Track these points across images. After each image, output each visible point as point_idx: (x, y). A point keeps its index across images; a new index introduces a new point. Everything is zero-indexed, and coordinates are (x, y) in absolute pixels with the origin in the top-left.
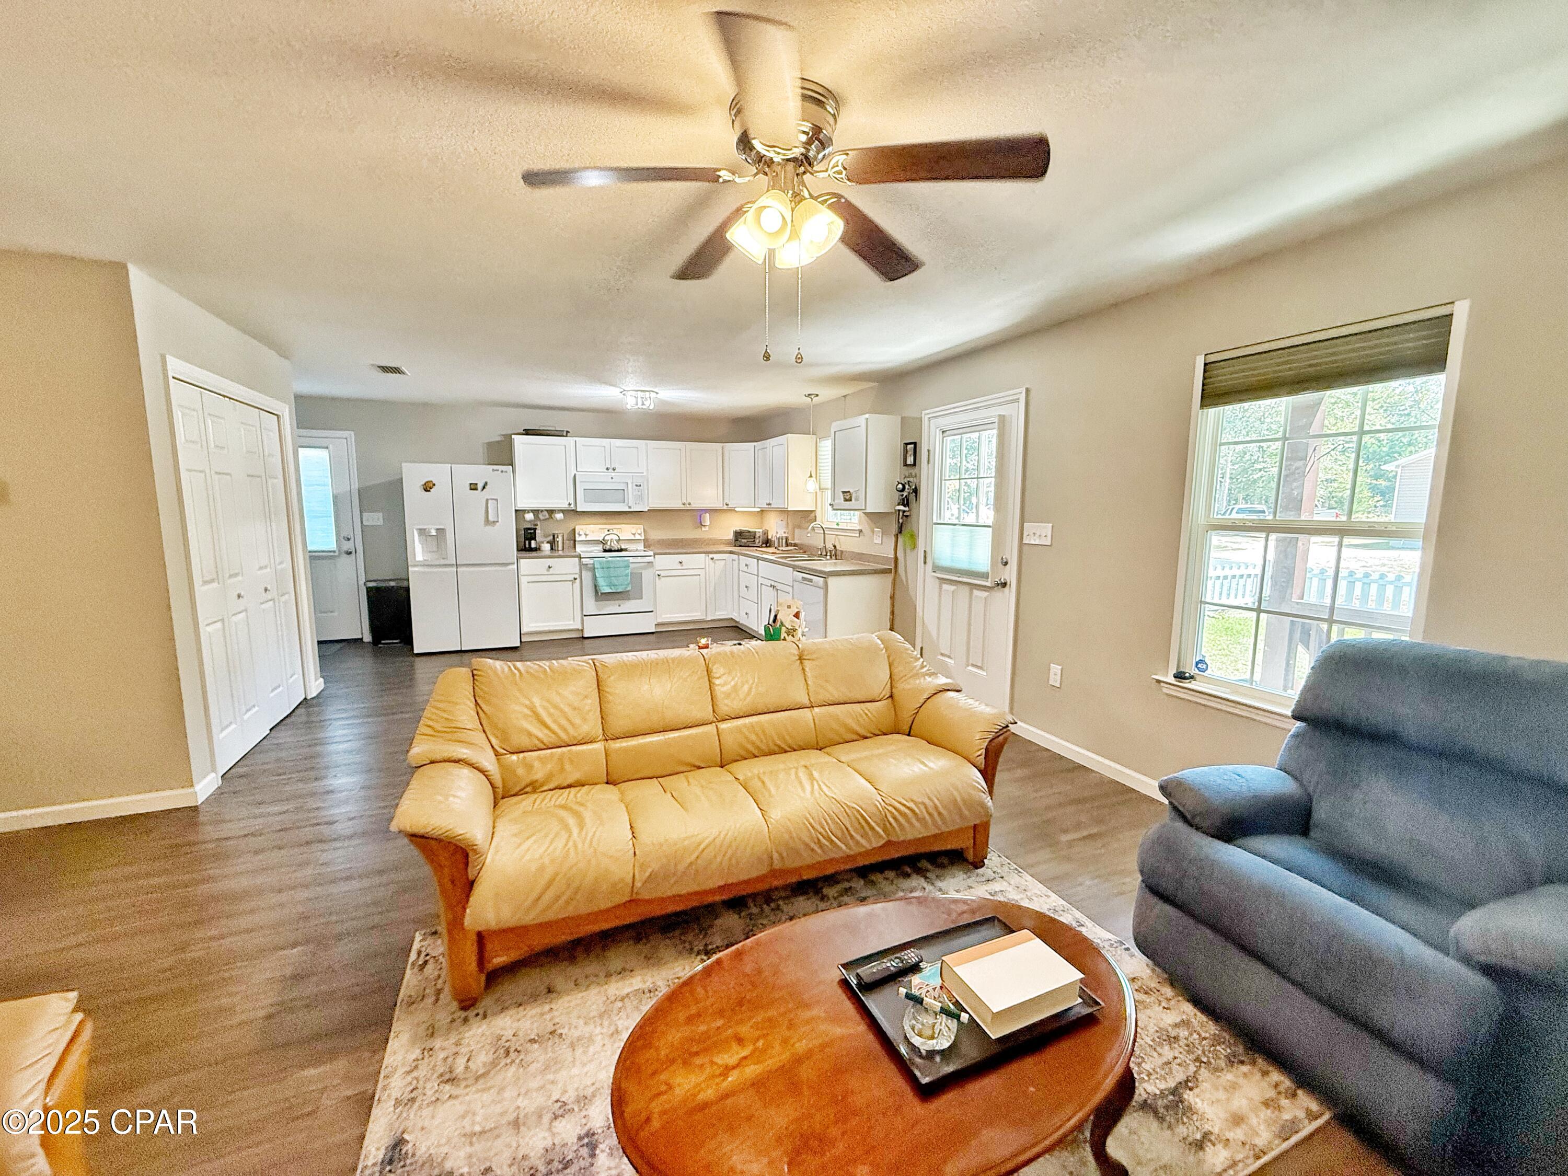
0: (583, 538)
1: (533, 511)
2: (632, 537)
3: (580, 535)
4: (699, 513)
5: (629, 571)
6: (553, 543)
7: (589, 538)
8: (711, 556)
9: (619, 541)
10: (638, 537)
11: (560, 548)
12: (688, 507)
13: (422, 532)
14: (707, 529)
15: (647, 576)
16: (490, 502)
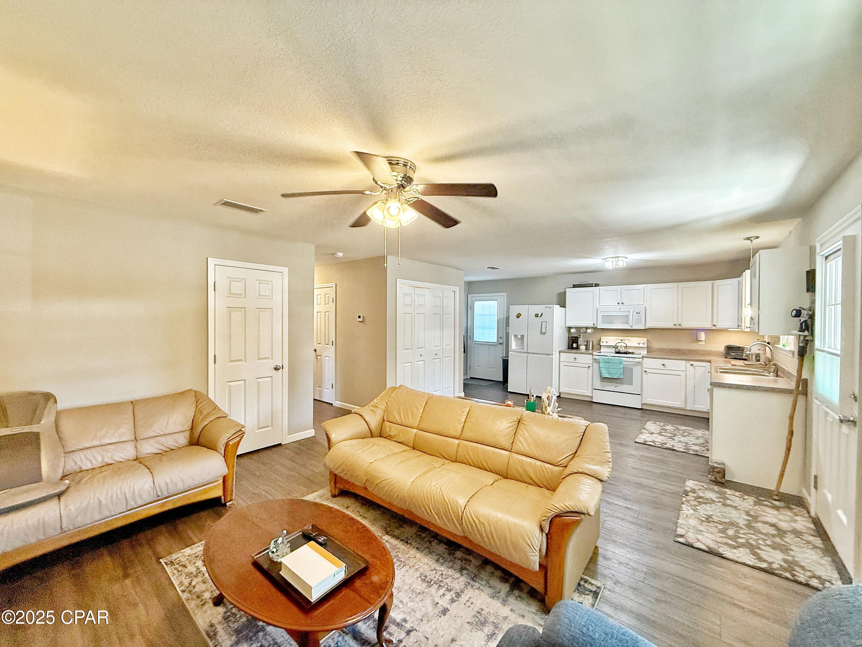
0: (605, 344)
1: (575, 328)
2: (638, 346)
3: (603, 342)
4: (695, 332)
5: (622, 366)
6: (587, 346)
7: (608, 344)
8: (691, 363)
9: (626, 347)
10: (641, 345)
11: (591, 348)
12: (678, 327)
13: (516, 336)
14: (703, 343)
15: (636, 371)
16: (543, 323)
